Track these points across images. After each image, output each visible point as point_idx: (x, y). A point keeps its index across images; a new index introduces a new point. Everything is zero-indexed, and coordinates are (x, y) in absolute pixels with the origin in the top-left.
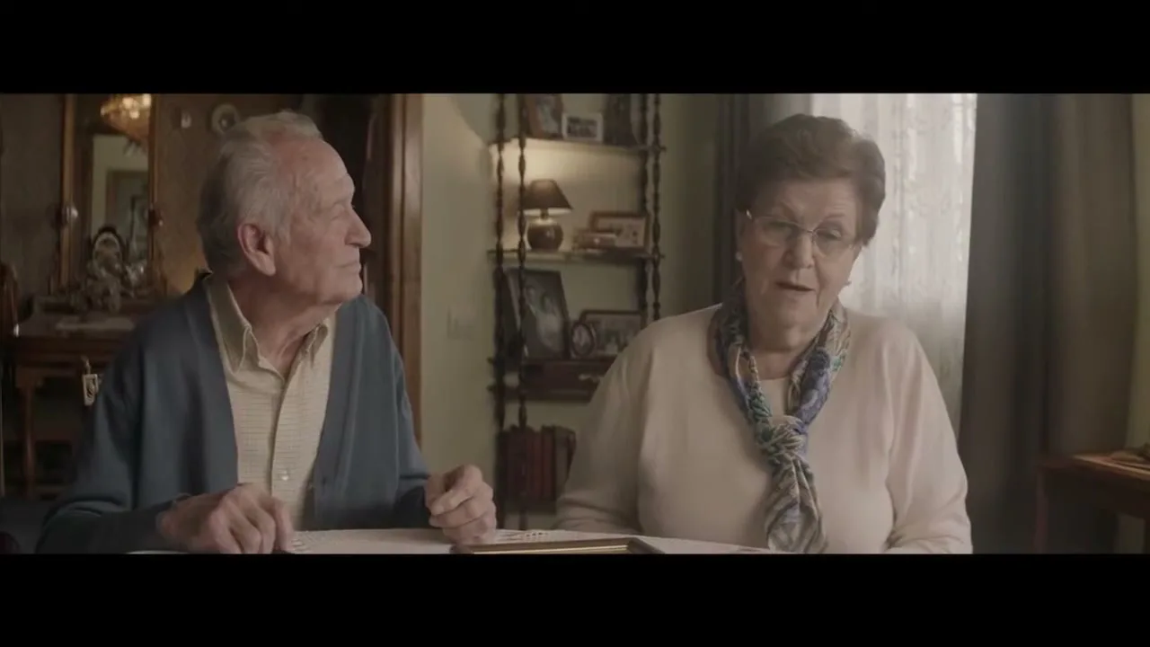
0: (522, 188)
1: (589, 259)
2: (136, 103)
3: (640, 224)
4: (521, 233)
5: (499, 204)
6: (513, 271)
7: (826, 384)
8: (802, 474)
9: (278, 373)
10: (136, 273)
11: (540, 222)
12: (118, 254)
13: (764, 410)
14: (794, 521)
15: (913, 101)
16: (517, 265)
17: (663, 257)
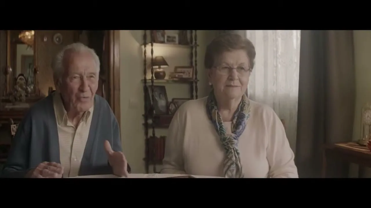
0: (152, 59)
1: (175, 82)
2: (30, 34)
3: (191, 70)
4: (152, 73)
5: (145, 64)
6: (150, 86)
7: (245, 124)
8: (236, 153)
10: (30, 89)
11: (158, 70)
12: (25, 83)
13: (224, 131)
14: (234, 169)
16: (151, 84)
17: (198, 80)
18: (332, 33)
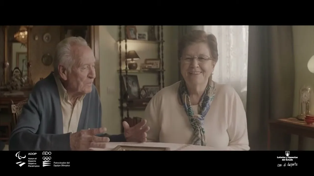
0: (126, 53)
1: (145, 72)
2: (23, 34)
3: (158, 62)
4: (126, 65)
5: (120, 57)
6: (125, 76)
7: (209, 105)
8: (202, 131)
9: (72, 104)
10: (24, 79)
11: (131, 62)
12: (20, 75)
13: (191, 112)
14: (199, 144)
15: (232, 27)
16: (125, 74)
17: (165, 70)
18: (275, 28)
